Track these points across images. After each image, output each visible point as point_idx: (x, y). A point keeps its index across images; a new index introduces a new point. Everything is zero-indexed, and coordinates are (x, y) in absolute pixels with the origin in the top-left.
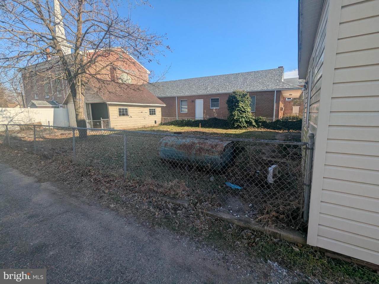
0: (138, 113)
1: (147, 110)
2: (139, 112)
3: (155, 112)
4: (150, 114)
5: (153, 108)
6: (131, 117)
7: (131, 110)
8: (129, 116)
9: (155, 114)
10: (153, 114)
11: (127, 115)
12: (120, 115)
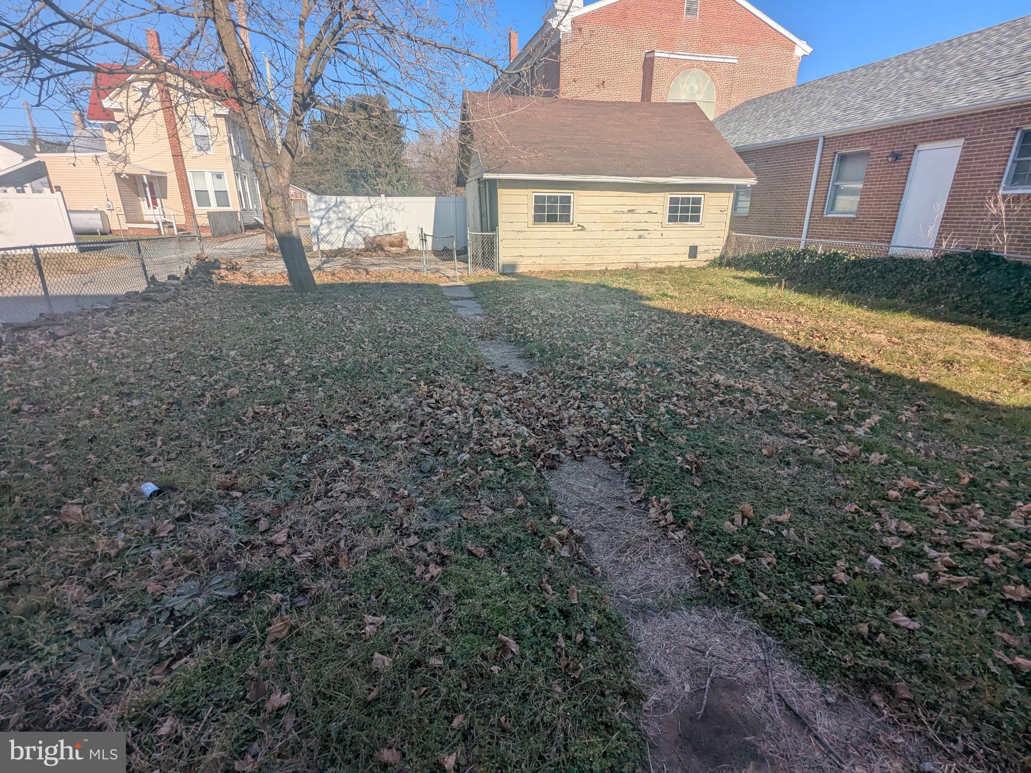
0: (615, 212)
1: (660, 202)
2: (619, 208)
3: (698, 210)
4: (672, 219)
5: (692, 195)
6: (583, 229)
7: (581, 201)
8: (575, 225)
9: (696, 219)
10: (684, 219)
11: (566, 219)
12: (538, 219)
